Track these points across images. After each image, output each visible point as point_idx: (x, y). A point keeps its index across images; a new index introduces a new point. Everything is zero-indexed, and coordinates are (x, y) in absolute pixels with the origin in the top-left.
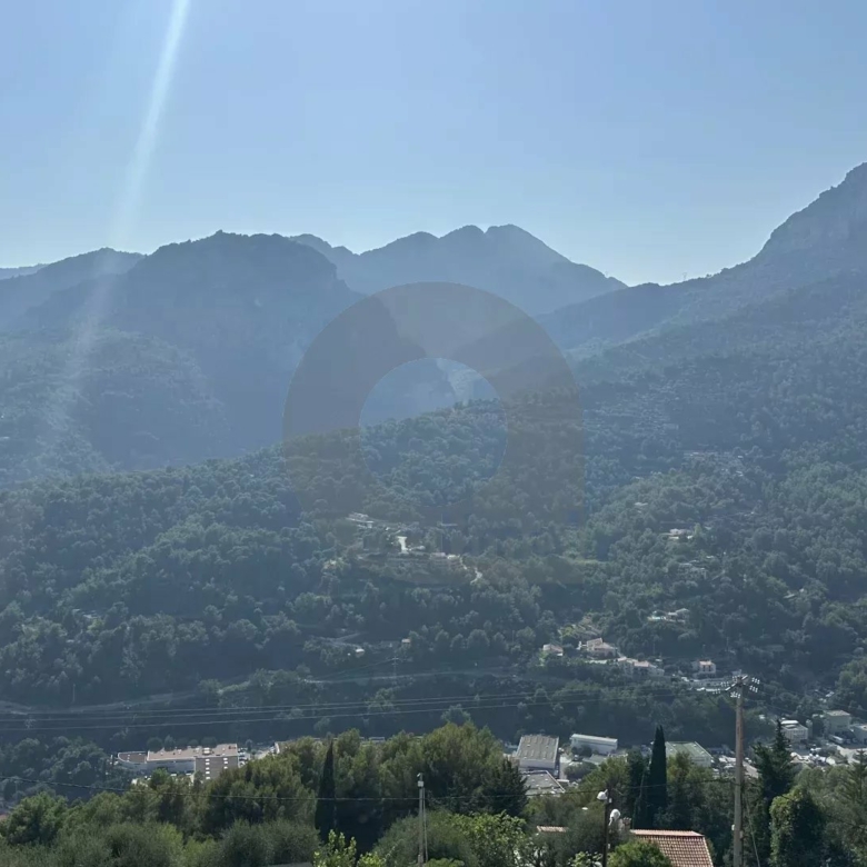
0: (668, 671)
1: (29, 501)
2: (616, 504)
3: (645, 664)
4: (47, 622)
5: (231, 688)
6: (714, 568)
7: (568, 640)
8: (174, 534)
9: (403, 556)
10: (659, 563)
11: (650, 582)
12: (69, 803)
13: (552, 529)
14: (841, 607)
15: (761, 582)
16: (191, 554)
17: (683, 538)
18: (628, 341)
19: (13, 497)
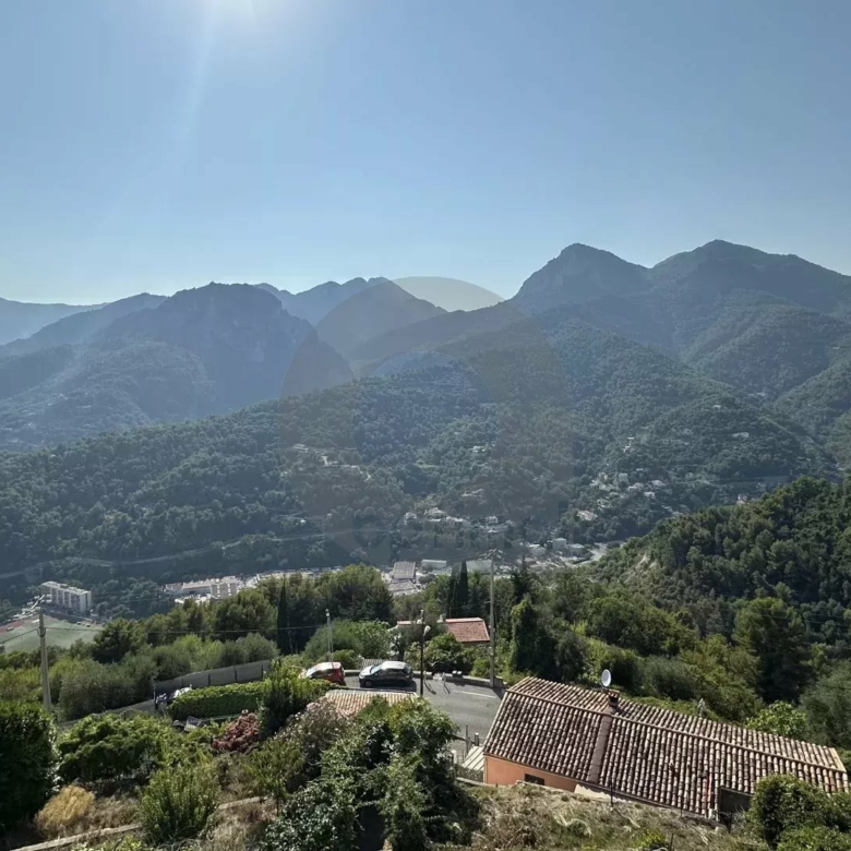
0: (474, 523)
1: (104, 443)
2: (443, 434)
3: (461, 520)
4: (119, 513)
5: (230, 545)
6: (496, 466)
7: (418, 509)
8: (192, 459)
9: (326, 468)
10: (467, 465)
11: (462, 476)
13: (409, 449)
14: (561, 484)
15: (520, 472)
16: (202, 471)
17: (480, 451)
18: (449, 342)
19: (95, 441)
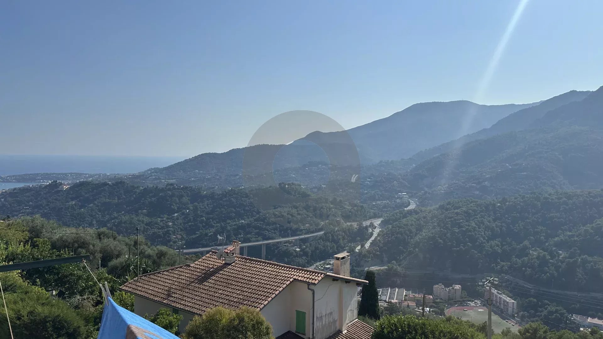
1: (534, 200)
4: (541, 251)
12: (550, 330)
19: (527, 197)
